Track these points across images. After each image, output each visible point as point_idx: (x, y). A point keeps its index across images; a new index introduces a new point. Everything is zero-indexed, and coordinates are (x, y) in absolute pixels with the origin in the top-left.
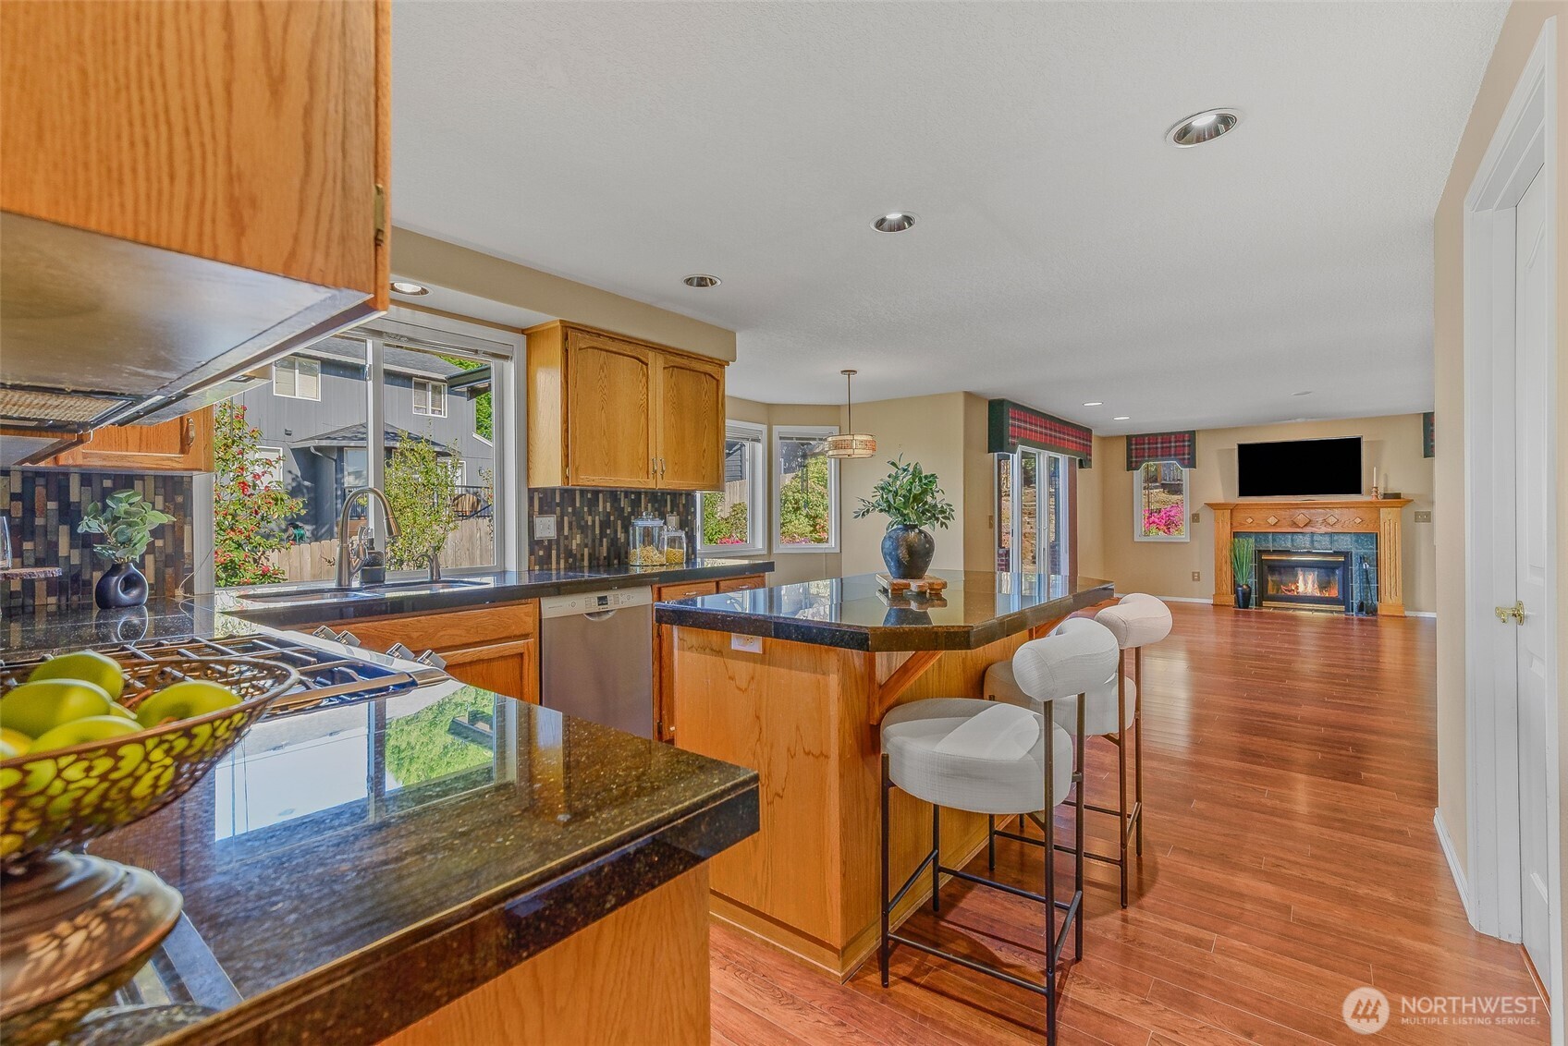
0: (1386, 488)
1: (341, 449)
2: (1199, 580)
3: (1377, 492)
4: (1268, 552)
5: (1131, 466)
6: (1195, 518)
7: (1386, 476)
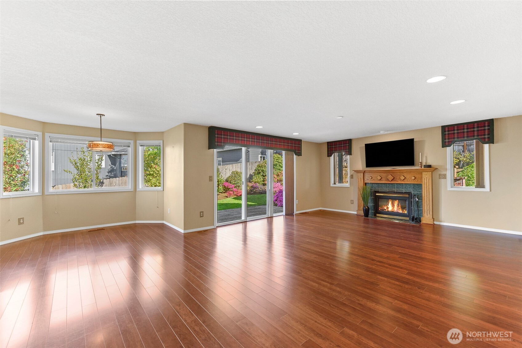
0: (426, 163)
1: (121, 155)
2: (353, 203)
3: (421, 165)
4: (378, 192)
5: (329, 155)
6: (352, 177)
7: (426, 157)
